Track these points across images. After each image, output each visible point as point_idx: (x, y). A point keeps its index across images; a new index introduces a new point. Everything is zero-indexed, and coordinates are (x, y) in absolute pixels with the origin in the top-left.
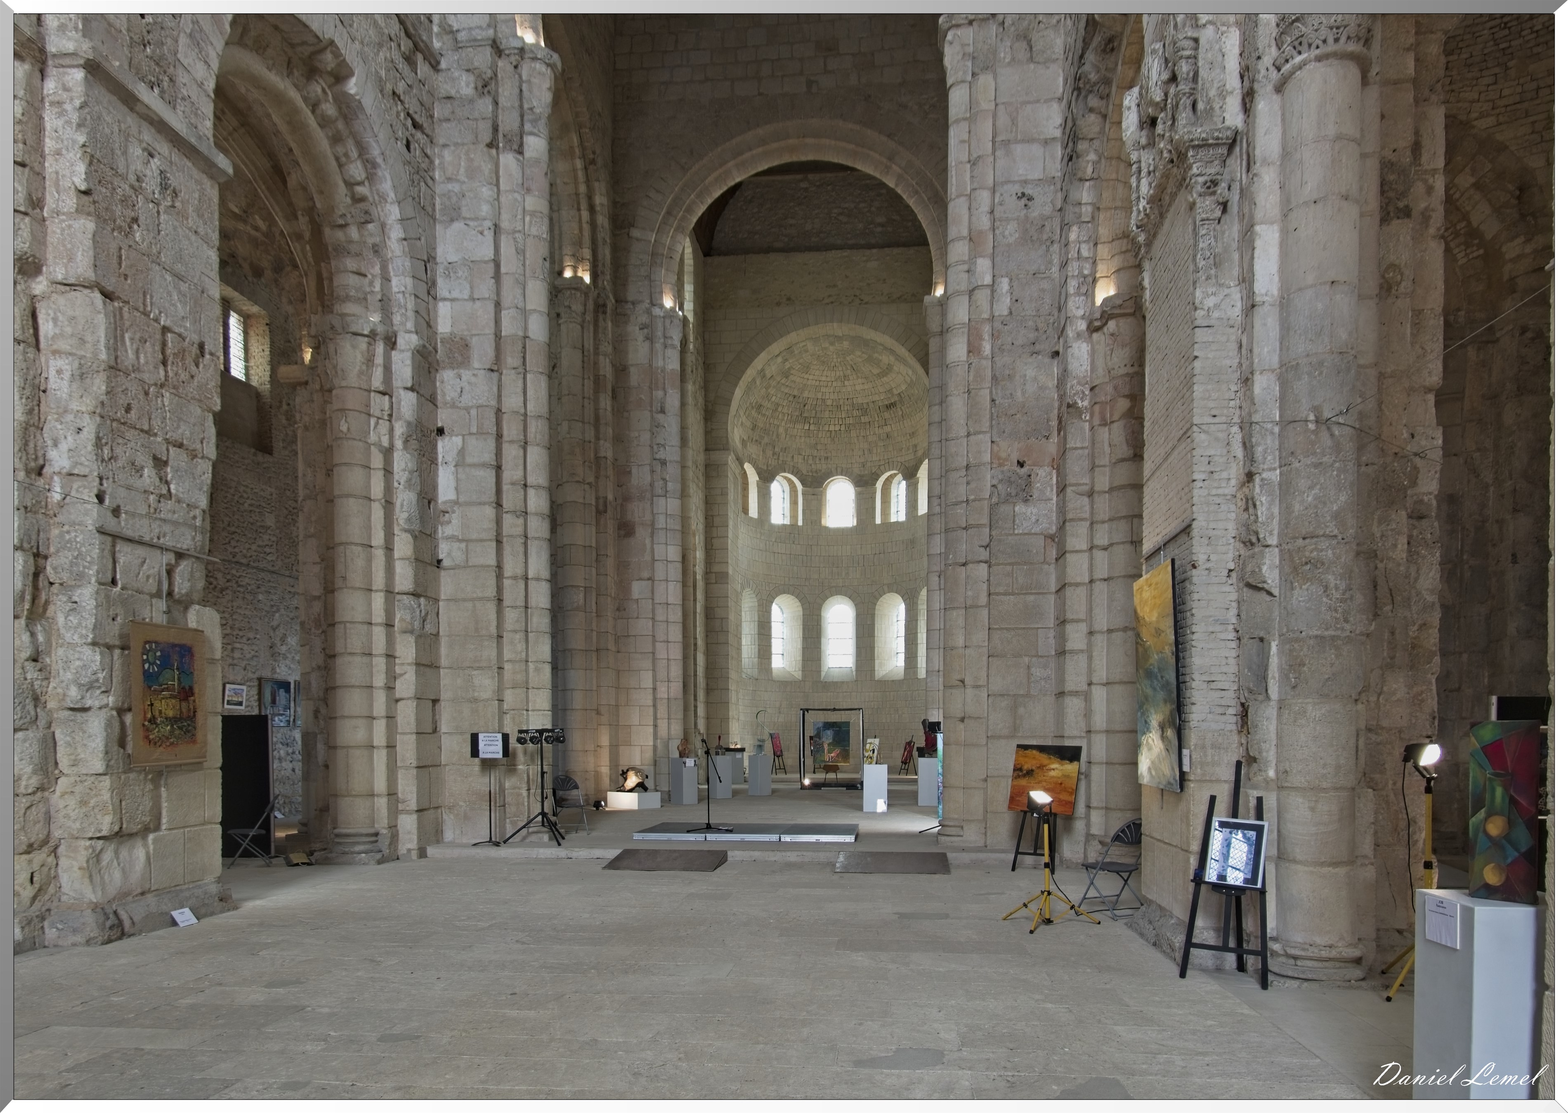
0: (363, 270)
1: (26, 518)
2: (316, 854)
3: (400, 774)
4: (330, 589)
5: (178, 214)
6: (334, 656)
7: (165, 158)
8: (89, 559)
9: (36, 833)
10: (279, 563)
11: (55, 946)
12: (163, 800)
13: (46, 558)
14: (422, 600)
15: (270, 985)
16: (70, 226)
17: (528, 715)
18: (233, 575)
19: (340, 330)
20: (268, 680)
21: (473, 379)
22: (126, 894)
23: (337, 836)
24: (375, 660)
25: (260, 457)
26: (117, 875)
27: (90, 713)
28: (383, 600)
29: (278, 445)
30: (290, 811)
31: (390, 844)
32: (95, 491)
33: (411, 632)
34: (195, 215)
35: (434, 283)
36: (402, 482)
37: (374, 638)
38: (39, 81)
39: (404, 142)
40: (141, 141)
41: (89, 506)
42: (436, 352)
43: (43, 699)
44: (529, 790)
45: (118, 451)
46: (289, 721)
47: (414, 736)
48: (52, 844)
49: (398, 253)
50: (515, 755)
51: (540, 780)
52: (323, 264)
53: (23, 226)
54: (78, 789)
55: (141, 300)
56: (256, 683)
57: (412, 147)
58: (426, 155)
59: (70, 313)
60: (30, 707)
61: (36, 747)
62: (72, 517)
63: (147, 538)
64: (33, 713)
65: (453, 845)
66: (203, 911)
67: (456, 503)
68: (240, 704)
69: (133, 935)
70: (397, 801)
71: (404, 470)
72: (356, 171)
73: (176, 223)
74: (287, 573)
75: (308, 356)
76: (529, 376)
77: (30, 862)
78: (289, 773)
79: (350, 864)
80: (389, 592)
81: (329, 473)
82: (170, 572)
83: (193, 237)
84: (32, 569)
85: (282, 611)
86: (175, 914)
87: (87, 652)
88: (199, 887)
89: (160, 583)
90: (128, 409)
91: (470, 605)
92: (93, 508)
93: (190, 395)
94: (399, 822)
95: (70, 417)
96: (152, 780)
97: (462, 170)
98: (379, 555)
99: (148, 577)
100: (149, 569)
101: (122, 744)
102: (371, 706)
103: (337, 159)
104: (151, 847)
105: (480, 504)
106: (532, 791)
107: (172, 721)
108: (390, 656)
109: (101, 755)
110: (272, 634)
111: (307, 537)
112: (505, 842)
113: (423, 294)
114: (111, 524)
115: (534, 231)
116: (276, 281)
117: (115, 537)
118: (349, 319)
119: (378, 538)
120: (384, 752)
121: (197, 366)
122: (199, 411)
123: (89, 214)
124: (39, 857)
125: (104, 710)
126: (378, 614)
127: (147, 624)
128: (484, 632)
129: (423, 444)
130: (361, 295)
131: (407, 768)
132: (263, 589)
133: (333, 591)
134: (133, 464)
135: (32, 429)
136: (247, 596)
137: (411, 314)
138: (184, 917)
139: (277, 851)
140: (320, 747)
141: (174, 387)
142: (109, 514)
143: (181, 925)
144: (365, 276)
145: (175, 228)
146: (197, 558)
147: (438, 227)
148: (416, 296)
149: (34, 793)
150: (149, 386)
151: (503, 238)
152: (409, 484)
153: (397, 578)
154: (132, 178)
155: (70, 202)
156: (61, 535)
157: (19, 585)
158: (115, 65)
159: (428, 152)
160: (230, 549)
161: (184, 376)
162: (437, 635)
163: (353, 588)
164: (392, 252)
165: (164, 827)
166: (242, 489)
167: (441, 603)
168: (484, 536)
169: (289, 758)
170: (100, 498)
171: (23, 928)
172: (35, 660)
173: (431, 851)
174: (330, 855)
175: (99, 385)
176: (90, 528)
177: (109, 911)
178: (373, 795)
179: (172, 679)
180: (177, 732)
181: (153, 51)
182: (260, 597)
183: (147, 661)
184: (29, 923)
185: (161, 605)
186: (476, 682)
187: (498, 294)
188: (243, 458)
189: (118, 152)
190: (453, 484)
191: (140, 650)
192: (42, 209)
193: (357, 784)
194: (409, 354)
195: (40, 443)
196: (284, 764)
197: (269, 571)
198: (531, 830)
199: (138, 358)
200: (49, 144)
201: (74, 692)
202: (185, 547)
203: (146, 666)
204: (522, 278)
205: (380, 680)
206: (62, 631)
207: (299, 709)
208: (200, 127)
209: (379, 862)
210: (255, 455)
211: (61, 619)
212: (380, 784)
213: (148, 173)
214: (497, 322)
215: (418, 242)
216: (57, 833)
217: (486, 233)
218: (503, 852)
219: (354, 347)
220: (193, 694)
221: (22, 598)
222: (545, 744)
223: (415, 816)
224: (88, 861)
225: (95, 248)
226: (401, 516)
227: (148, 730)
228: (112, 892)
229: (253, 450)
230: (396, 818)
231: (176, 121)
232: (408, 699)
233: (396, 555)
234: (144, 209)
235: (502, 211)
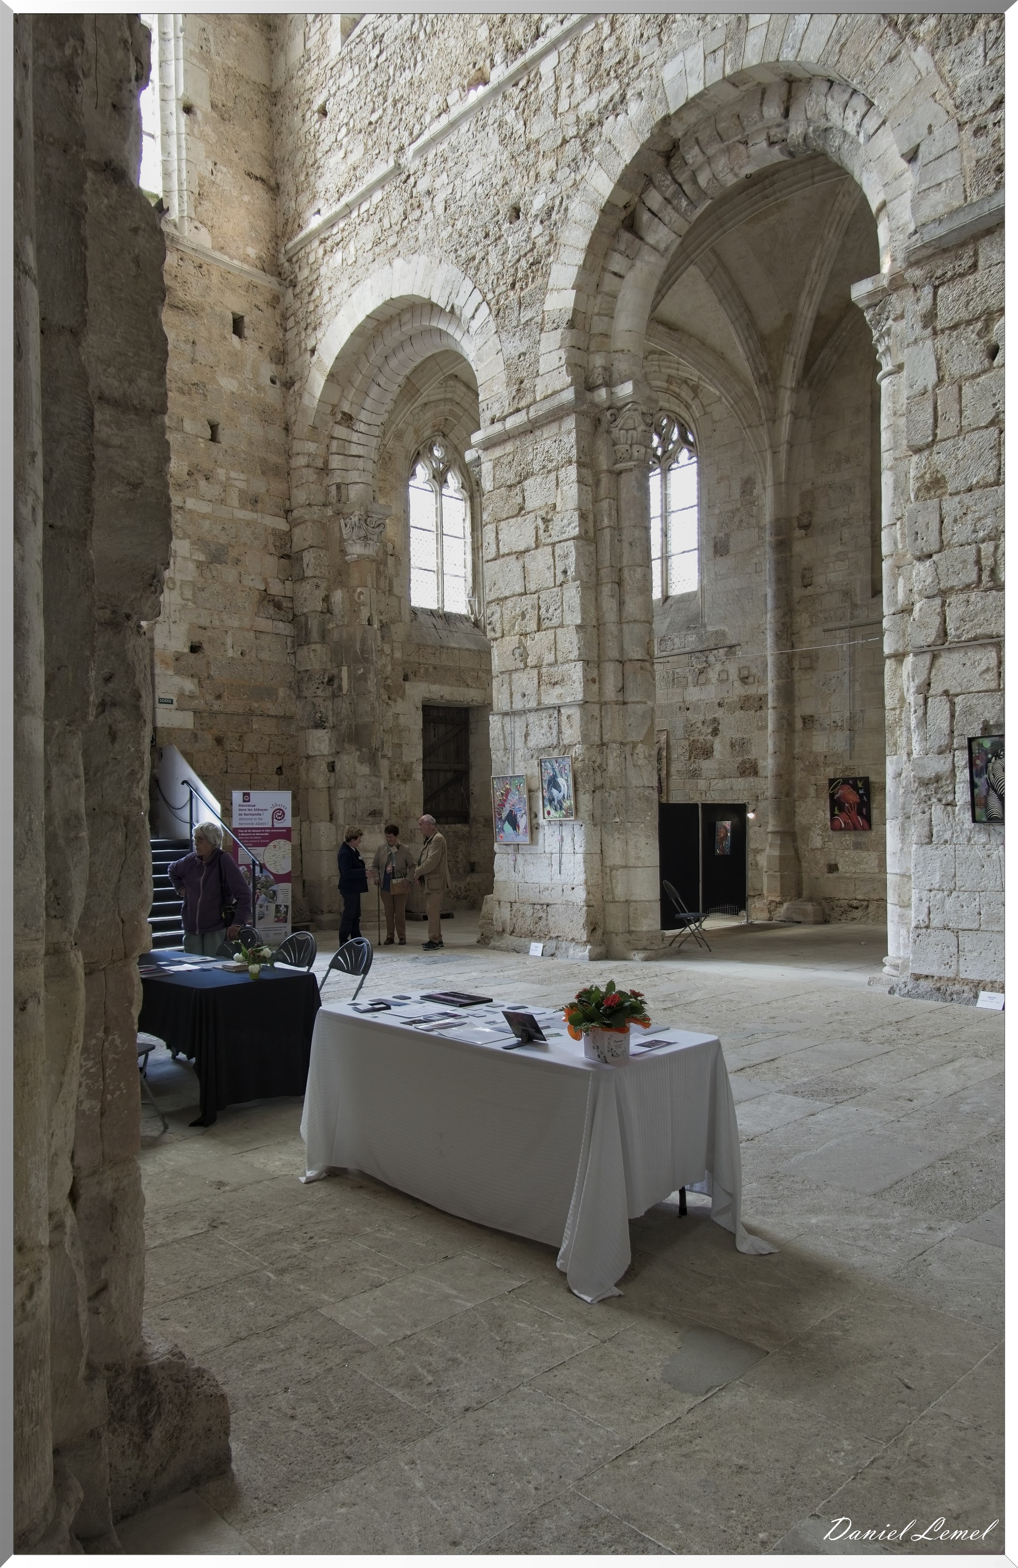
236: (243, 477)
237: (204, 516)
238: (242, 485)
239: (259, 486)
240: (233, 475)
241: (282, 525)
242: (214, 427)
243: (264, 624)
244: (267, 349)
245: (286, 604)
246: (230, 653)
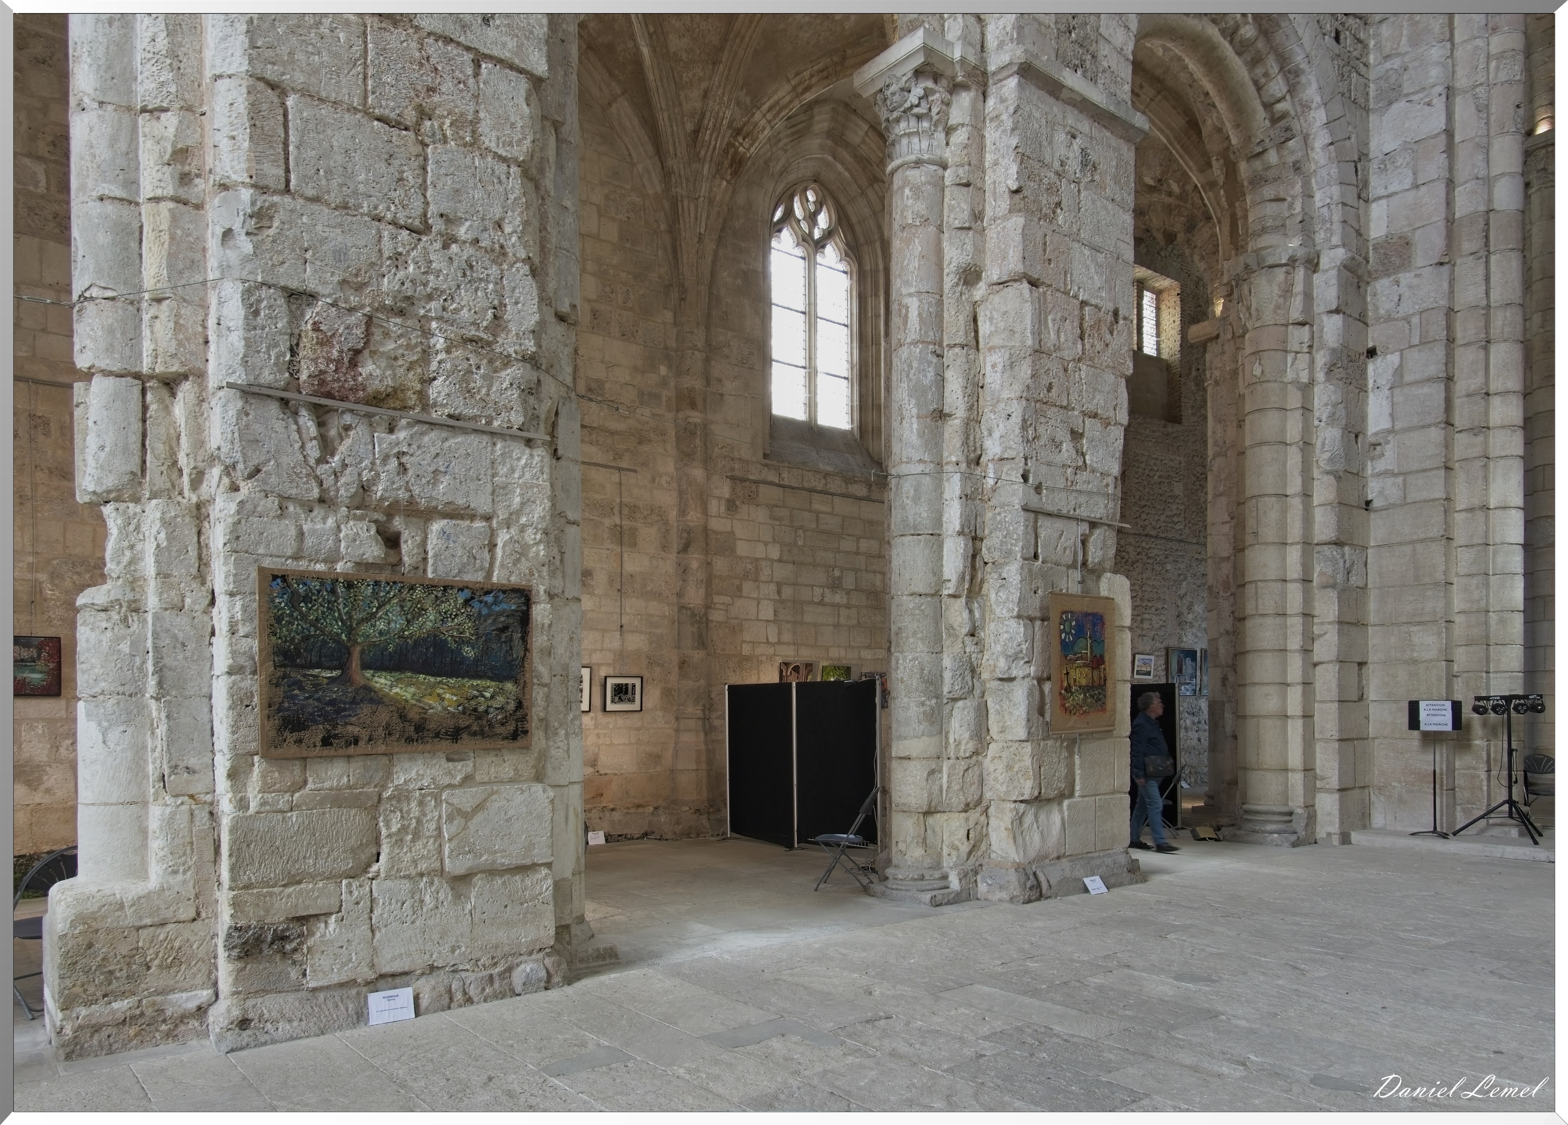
0: (1282, 195)
1: (967, 505)
2: (1223, 829)
3: (1319, 748)
4: (1239, 548)
5: (1096, 187)
6: (1244, 619)
7: (1086, 135)
8: (1015, 536)
9: (972, 794)
10: (1187, 531)
11: (986, 900)
12: (1077, 766)
13: (982, 540)
14: (1347, 549)
15: (1179, 977)
16: (1004, 227)
17: (1488, 678)
18: (1143, 548)
19: (1255, 268)
20: (1175, 649)
21: (1416, 281)
22: (1045, 857)
23: (1247, 812)
24: (1290, 621)
25: (1171, 428)
26: (1037, 838)
27: (1015, 683)
28: (1299, 553)
29: (1187, 413)
30: (1196, 781)
31: (1307, 825)
32: (1021, 472)
33: (1333, 586)
34: (1112, 183)
35: (1366, 183)
36: (1324, 419)
37: (1289, 596)
38: (981, 103)
39: (1333, 34)
40: (1064, 126)
41: (1016, 487)
42: (1368, 262)
43: (978, 670)
44: (1489, 771)
45: (1041, 430)
46: (1195, 690)
47: (1336, 705)
48: (984, 804)
49: (1323, 162)
50: (1469, 727)
51: (1506, 759)
52: (1237, 204)
53: (967, 241)
54: (1004, 755)
55: (1062, 281)
56: (1164, 653)
57: (1342, 37)
58: (1359, 41)
59: (1004, 309)
60: (968, 678)
61: (972, 715)
62: (1002, 499)
63: (1064, 511)
64: (970, 683)
65: (1383, 832)
66: (1113, 880)
67: (1391, 431)
68: (1149, 673)
69: (1050, 897)
70: (1315, 778)
71: (1326, 405)
72: (1277, 87)
73: (1095, 197)
74: (1194, 541)
75: (1219, 309)
76: (1493, 258)
77: (967, 819)
78: (1195, 742)
79: (1261, 844)
80: (1307, 544)
81: (1240, 424)
82: (1084, 543)
83: (1110, 206)
84: (971, 552)
85: (1190, 579)
86: (1087, 881)
87: (1013, 623)
88: (1109, 856)
89: (1075, 554)
90: (1050, 388)
91: (1408, 549)
92: (1019, 488)
93: (1105, 364)
94: (1317, 801)
95: (1002, 405)
96: (1067, 747)
97: (1404, 40)
98: (1296, 503)
99: (1065, 549)
100: (1066, 541)
101: (1041, 712)
102: (1285, 672)
103: (1256, 83)
104: (1066, 813)
105: (1423, 427)
106: (1494, 773)
107: (1085, 689)
108: (1307, 615)
109: (1024, 723)
110: (1179, 603)
111: (1217, 496)
112: (1455, 834)
113: (1352, 200)
114: (1034, 501)
115: (1503, 76)
116: (1188, 241)
117: (1037, 513)
118: (1264, 253)
119: (1295, 485)
120: (1300, 723)
121: (1111, 333)
122: (1113, 377)
123: (1020, 211)
124: (975, 815)
125: (1027, 680)
126: (1294, 570)
127: (1064, 595)
128: (1427, 580)
129: (1350, 371)
130: (1278, 223)
131: (1327, 741)
132: (1171, 558)
133: (1243, 550)
134: (1053, 440)
135: (972, 423)
136: (1156, 567)
137: (1337, 227)
138: (1095, 884)
139: (1183, 823)
140: (1228, 716)
141: (1091, 359)
142: (1032, 491)
143: (1092, 893)
144: (1284, 200)
145: (1093, 202)
146: (1109, 526)
147: (1371, 118)
148: (1344, 204)
149: (971, 757)
150: (1069, 362)
151: (1459, 100)
152: (1332, 419)
153: (1317, 527)
154: (1057, 165)
155: (1004, 203)
156: (994, 518)
157: (961, 568)
158: (1045, 62)
159: (1362, 36)
160: (1141, 523)
161: (1099, 346)
162: (1364, 588)
163: (1267, 544)
164: (1316, 163)
165: (1077, 794)
166: (1152, 462)
167: (1370, 551)
168: (1428, 464)
169: (1195, 727)
170: (1025, 477)
171: (960, 880)
172: (973, 635)
173: (1355, 837)
174: (1238, 832)
175: (1025, 370)
176: (1017, 507)
177: (1030, 872)
178: (1286, 770)
179: (1085, 648)
180: (1089, 700)
181: (1077, 35)
182: (1169, 567)
183: (1064, 631)
184: (965, 876)
185: (1076, 575)
186: (1416, 639)
187: (1451, 169)
188: (1154, 432)
189: (1045, 143)
190: (1387, 409)
191: (1058, 620)
192: (982, 221)
193: (1269, 756)
194: (1334, 272)
195: (978, 436)
196: (1190, 734)
197: (1177, 540)
198: (1491, 821)
199: (1059, 337)
200: (989, 158)
201: (1002, 663)
202: (1098, 516)
203: (1063, 636)
204: (1485, 140)
205: (1295, 642)
206: (994, 606)
207: (1205, 678)
208: (1118, 93)
209: (1294, 845)
210: (1165, 426)
211: (993, 596)
212: (1295, 758)
213: (1071, 155)
214: (1449, 203)
215: (1347, 143)
216: (988, 795)
217: (1435, 101)
218: (1452, 846)
219: (1270, 282)
220: (1103, 662)
221: (963, 578)
222: (1513, 714)
223: (1336, 796)
224: (1012, 823)
225: (1024, 241)
226: (1322, 458)
227: (1064, 698)
228: (1032, 853)
229: (1163, 422)
230: (1314, 797)
231: (1096, 95)
232: (1329, 662)
233: (1316, 500)
234: (1066, 189)
235: (1457, 69)
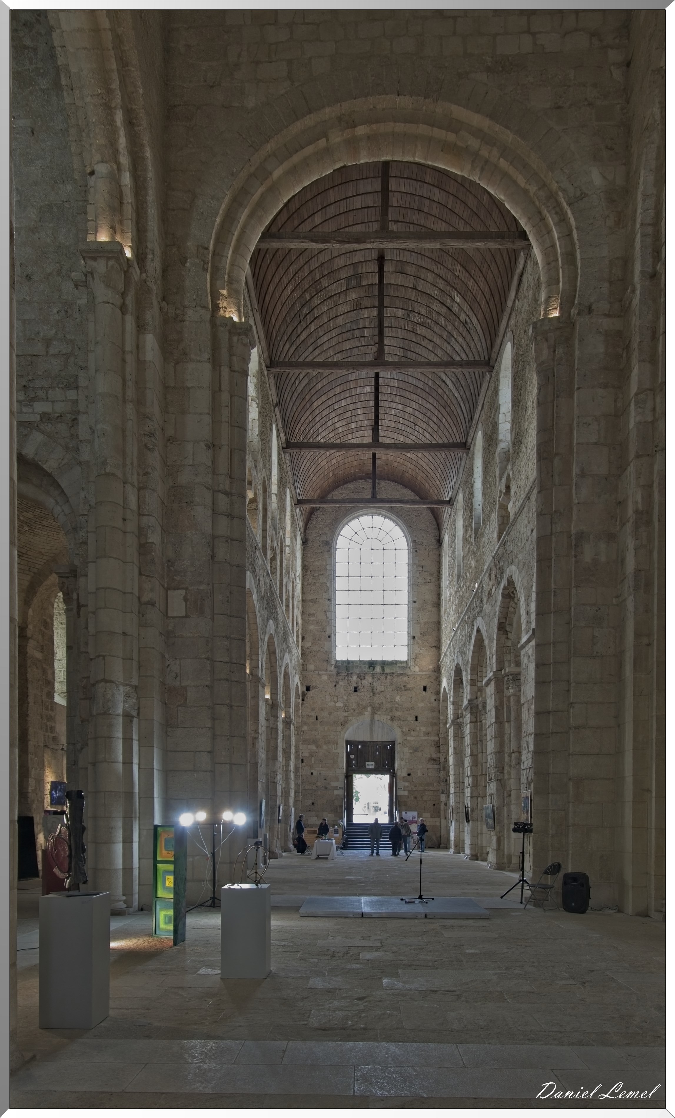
236: (425, 728)
237: (412, 741)
238: (424, 730)
239: (430, 729)
240: (421, 728)
241: (437, 738)
242: (416, 718)
243: (430, 766)
244: (433, 692)
245: (438, 760)
246: (419, 775)
